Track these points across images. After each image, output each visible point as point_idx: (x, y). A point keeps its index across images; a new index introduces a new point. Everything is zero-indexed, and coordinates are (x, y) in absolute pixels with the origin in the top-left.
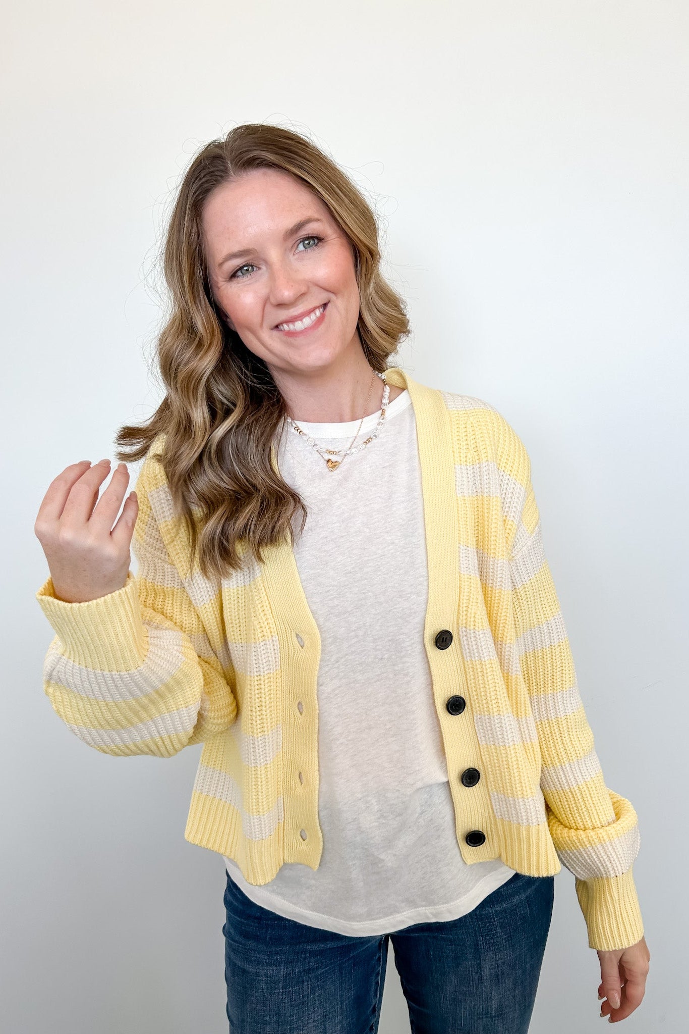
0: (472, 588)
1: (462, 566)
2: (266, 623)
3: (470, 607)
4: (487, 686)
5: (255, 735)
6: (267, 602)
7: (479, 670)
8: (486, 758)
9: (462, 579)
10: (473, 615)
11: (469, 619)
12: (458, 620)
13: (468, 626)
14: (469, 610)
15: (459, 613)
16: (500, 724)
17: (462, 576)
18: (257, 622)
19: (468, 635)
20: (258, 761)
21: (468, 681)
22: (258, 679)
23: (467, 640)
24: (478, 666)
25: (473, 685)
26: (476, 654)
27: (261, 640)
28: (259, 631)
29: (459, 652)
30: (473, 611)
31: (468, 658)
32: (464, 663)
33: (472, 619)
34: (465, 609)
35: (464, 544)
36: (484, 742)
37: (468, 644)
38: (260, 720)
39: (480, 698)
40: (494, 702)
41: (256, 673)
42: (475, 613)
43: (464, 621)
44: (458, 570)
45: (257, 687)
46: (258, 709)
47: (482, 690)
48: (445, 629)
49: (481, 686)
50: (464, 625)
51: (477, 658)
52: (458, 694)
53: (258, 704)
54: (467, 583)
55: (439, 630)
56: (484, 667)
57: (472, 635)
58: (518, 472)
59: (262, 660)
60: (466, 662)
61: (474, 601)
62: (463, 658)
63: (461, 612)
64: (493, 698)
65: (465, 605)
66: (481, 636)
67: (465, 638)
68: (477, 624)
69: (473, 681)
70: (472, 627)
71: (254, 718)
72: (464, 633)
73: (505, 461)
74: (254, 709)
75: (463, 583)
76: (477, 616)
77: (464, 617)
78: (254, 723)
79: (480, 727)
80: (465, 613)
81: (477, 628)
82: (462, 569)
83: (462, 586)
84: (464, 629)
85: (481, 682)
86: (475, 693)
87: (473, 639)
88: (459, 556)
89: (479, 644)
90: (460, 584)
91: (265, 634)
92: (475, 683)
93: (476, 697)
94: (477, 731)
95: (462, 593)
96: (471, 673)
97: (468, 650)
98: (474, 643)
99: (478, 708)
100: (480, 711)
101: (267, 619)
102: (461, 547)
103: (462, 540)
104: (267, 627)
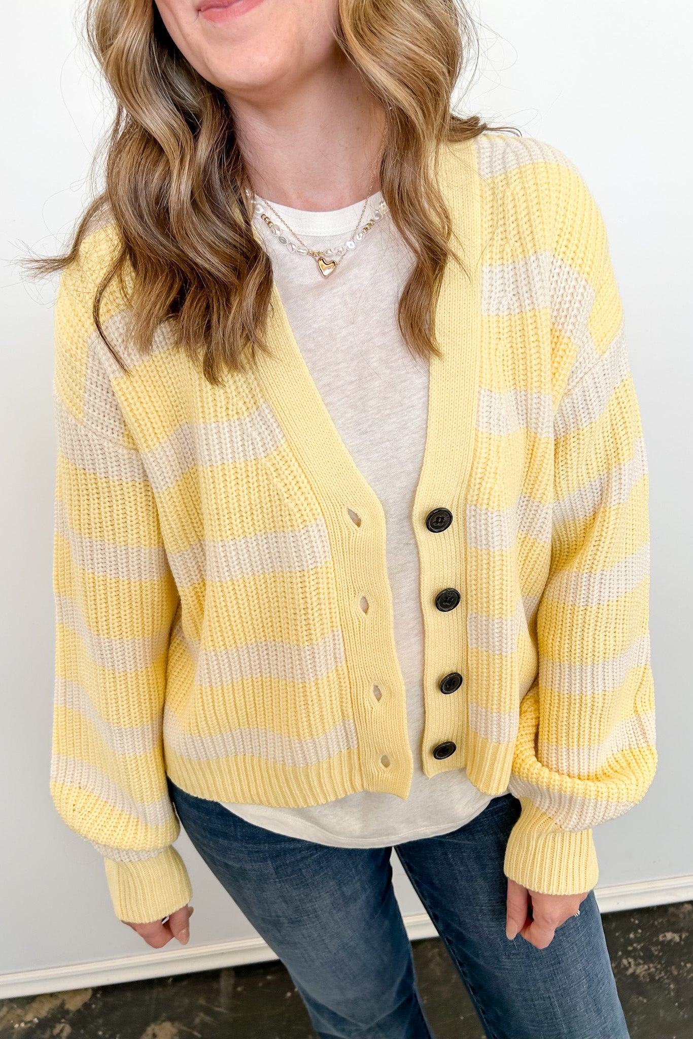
0: (491, 452)
1: (480, 419)
2: (305, 505)
3: (486, 478)
4: (491, 582)
5: (301, 644)
6: (303, 476)
7: (485, 561)
8: (472, 662)
9: (480, 440)
10: (488, 491)
11: (481, 495)
12: (466, 495)
13: (478, 505)
14: (484, 484)
15: (469, 485)
16: (500, 629)
17: (480, 434)
18: (294, 504)
19: (478, 516)
20: (306, 676)
21: (468, 571)
22: (301, 575)
23: (475, 522)
24: (484, 557)
25: (473, 577)
26: (484, 542)
27: (301, 526)
28: (298, 515)
29: (462, 534)
30: (489, 485)
31: (473, 545)
32: (466, 549)
33: (486, 496)
34: (478, 481)
35: (487, 388)
36: (474, 645)
37: (475, 528)
38: (306, 625)
39: (479, 595)
40: (497, 602)
41: (298, 568)
42: (491, 489)
43: (475, 498)
44: (475, 426)
45: (300, 585)
46: (303, 612)
47: (484, 585)
48: (443, 506)
49: (484, 581)
50: (474, 503)
51: (484, 546)
52: (452, 586)
53: (302, 606)
54: (485, 445)
55: (435, 507)
56: (491, 559)
57: (483, 517)
58: (583, 260)
59: (304, 552)
60: (468, 549)
61: (493, 470)
62: (466, 543)
63: (472, 485)
64: (497, 597)
65: (479, 475)
66: (495, 519)
67: (473, 519)
68: (491, 503)
69: (474, 572)
70: (485, 506)
71: (298, 623)
72: (473, 513)
73: (565, 243)
74: (297, 612)
75: (479, 444)
76: (492, 492)
77: (476, 492)
78: (299, 628)
79: (473, 627)
80: (477, 486)
81: (490, 509)
82: (481, 424)
83: (479, 450)
84: (473, 507)
85: (484, 576)
86: (474, 587)
87: (483, 522)
88: (479, 405)
89: (489, 529)
90: (476, 446)
91: (306, 518)
92: (476, 575)
93: (474, 592)
94: (468, 631)
95: (477, 459)
96: (474, 563)
97: (473, 535)
98: (483, 527)
99: (475, 606)
100: (476, 609)
101: (306, 499)
102: (483, 392)
103: (484, 381)
104: (308, 510)
